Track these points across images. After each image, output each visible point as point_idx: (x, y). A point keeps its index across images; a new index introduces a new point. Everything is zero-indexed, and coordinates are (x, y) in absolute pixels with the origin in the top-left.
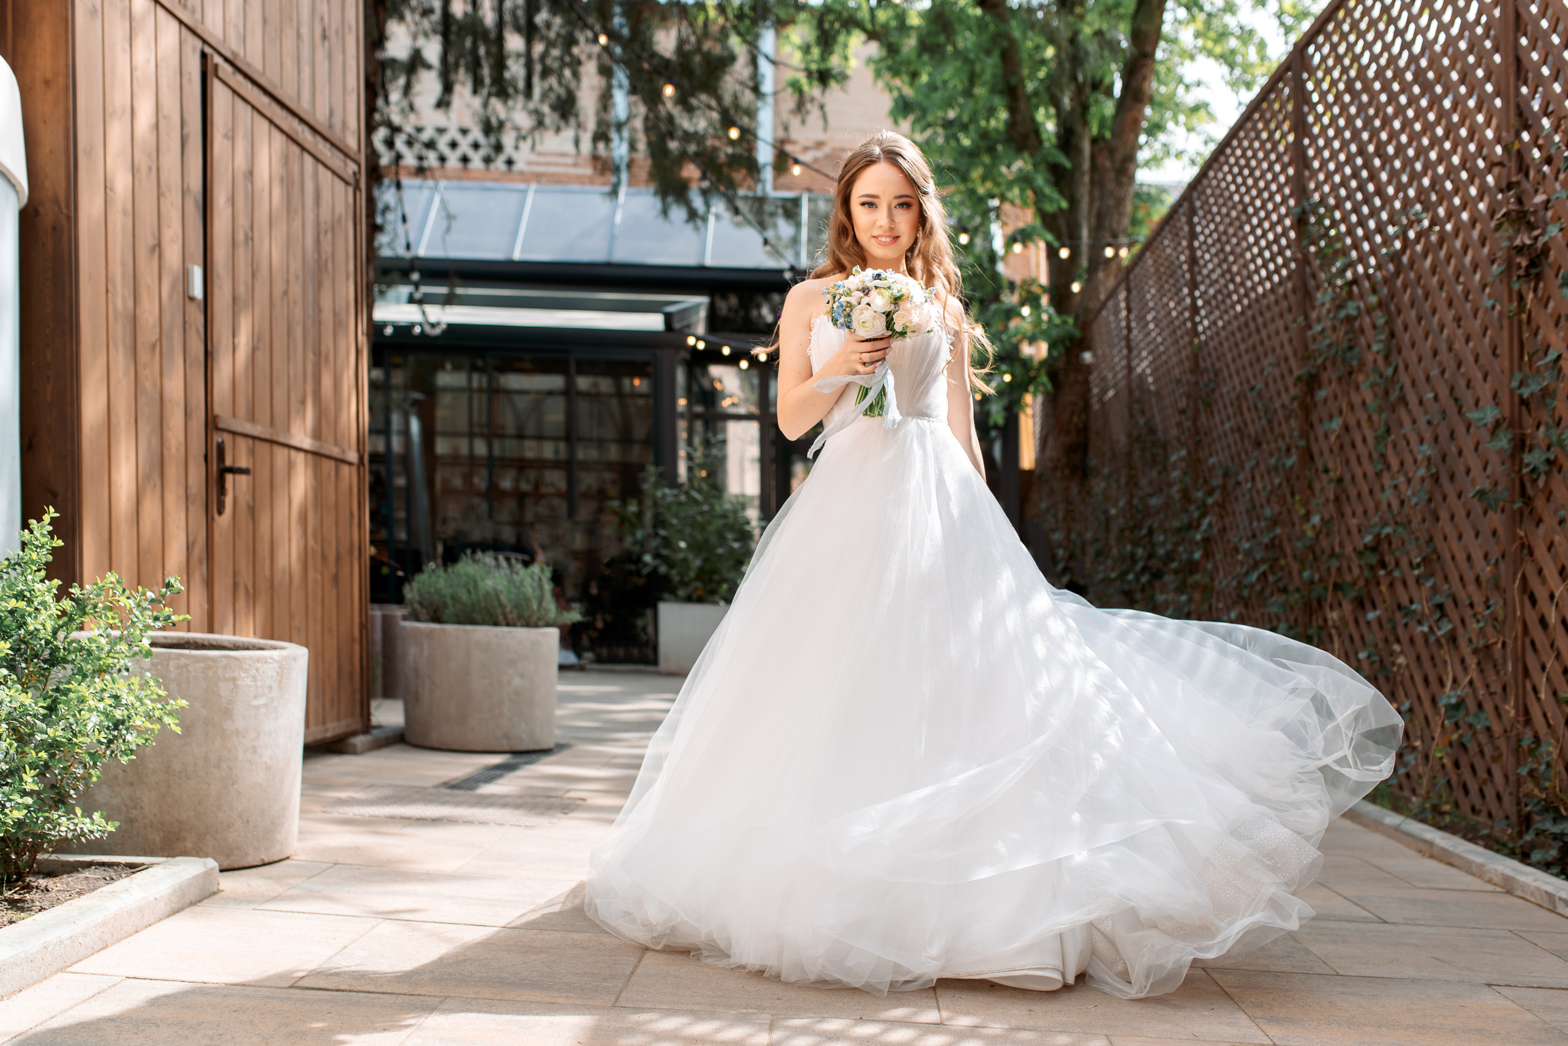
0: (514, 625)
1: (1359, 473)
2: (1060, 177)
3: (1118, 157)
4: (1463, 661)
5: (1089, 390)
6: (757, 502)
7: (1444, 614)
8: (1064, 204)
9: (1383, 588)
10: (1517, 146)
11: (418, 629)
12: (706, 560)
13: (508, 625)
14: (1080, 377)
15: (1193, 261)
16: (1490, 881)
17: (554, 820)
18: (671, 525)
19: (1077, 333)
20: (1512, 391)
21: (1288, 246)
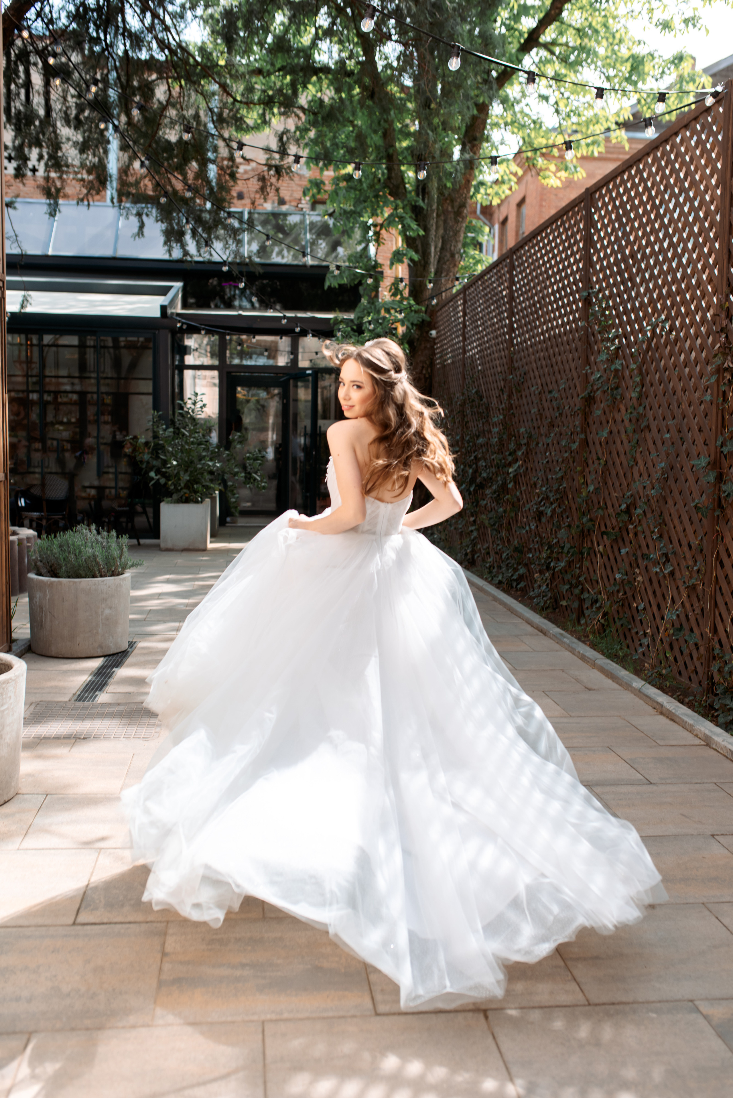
0: (105, 576)
1: (618, 462)
2: (418, 213)
3: (456, 204)
4: (678, 588)
7: (668, 560)
8: (422, 233)
9: (631, 535)
10: (727, 305)
11: (42, 581)
12: (191, 473)
13: (101, 576)
14: (429, 345)
15: (512, 298)
16: (696, 736)
18: (168, 450)
19: (428, 318)
20: (716, 447)
21: (577, 310)
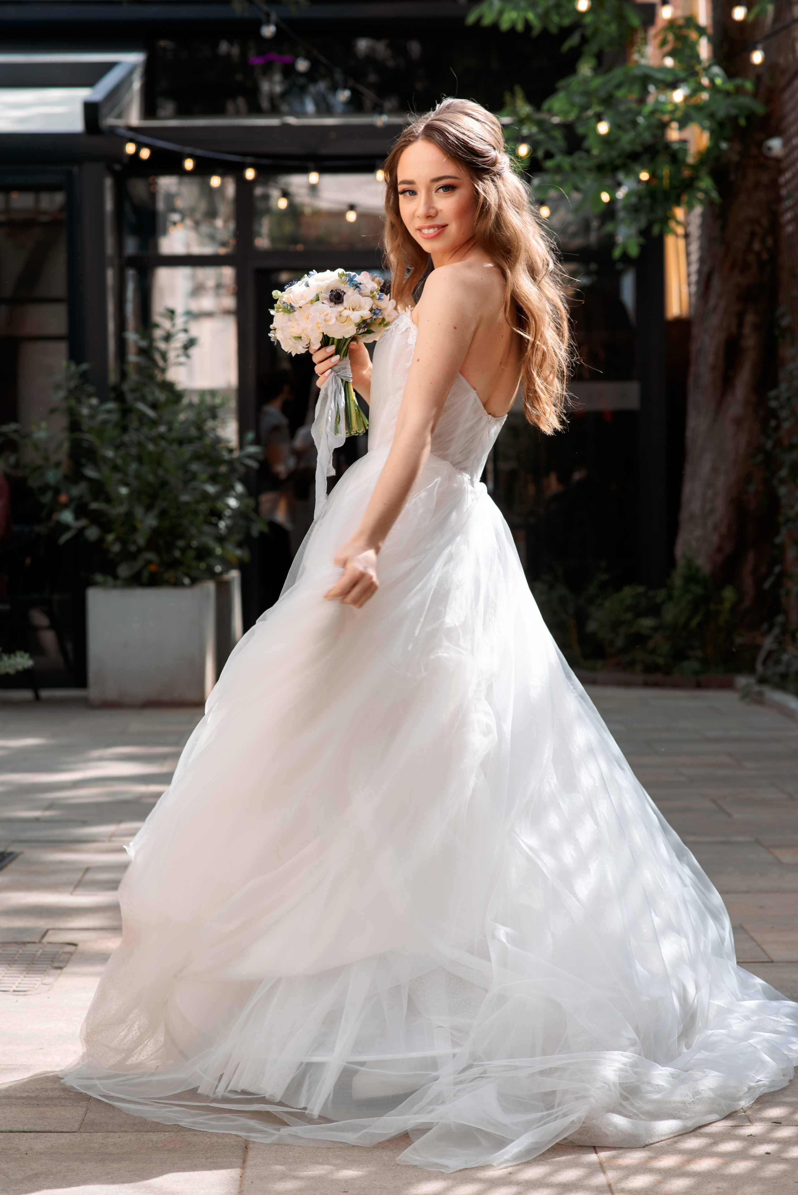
5: (779, 199)
6: (233, 404)
12: (163, 513)
14: (765, 178)
17: (49, 980)
18: (105, 459)
19: (760, 109)
